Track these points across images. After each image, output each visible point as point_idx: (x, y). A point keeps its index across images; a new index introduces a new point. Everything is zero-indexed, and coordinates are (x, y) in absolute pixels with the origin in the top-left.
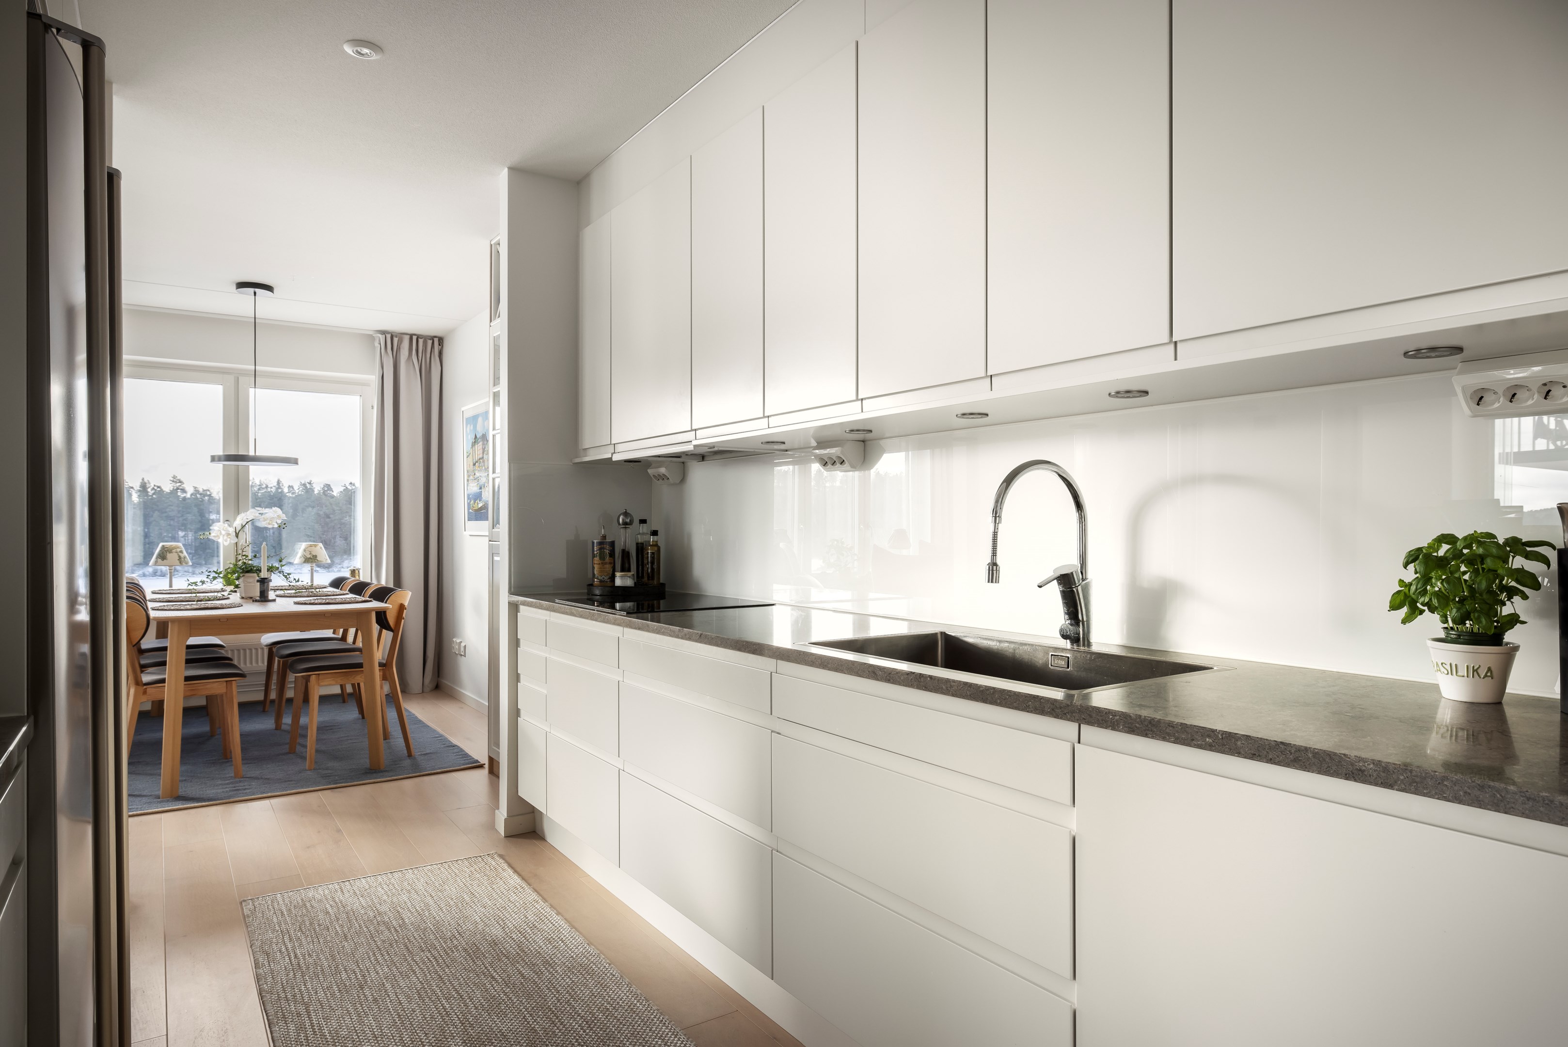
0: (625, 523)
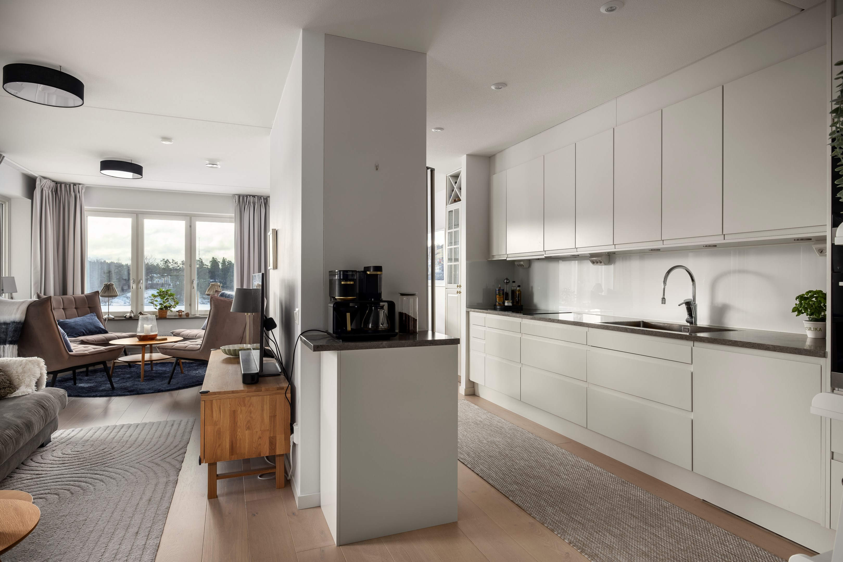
0: (507, 283)
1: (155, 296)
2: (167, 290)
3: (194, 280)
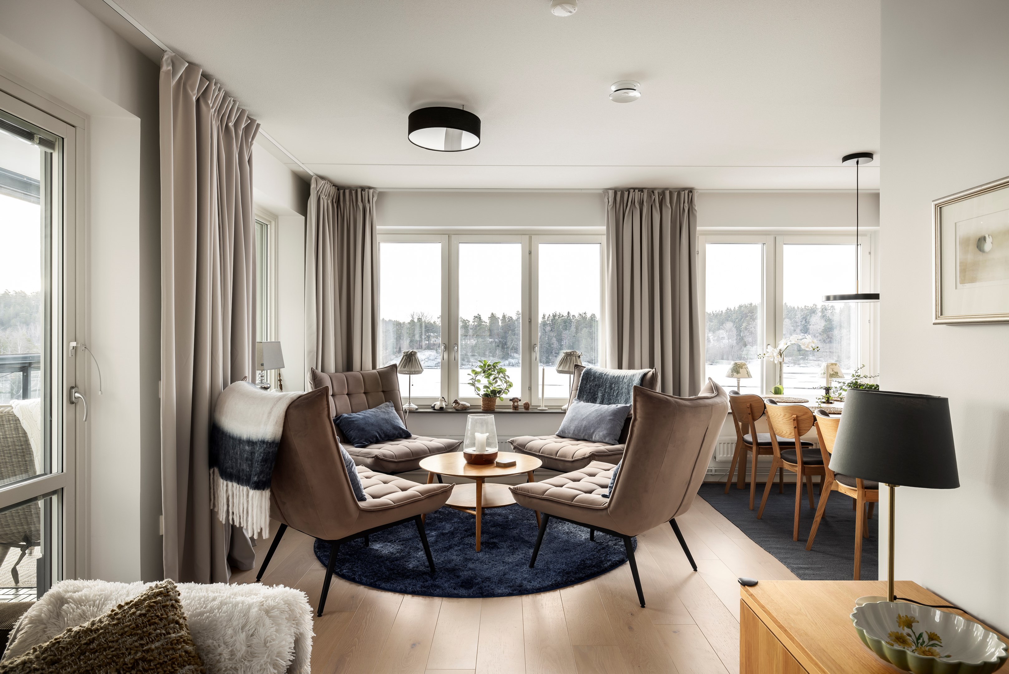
1: (476, 373)
2: (494, 363)
3: (535, 346)
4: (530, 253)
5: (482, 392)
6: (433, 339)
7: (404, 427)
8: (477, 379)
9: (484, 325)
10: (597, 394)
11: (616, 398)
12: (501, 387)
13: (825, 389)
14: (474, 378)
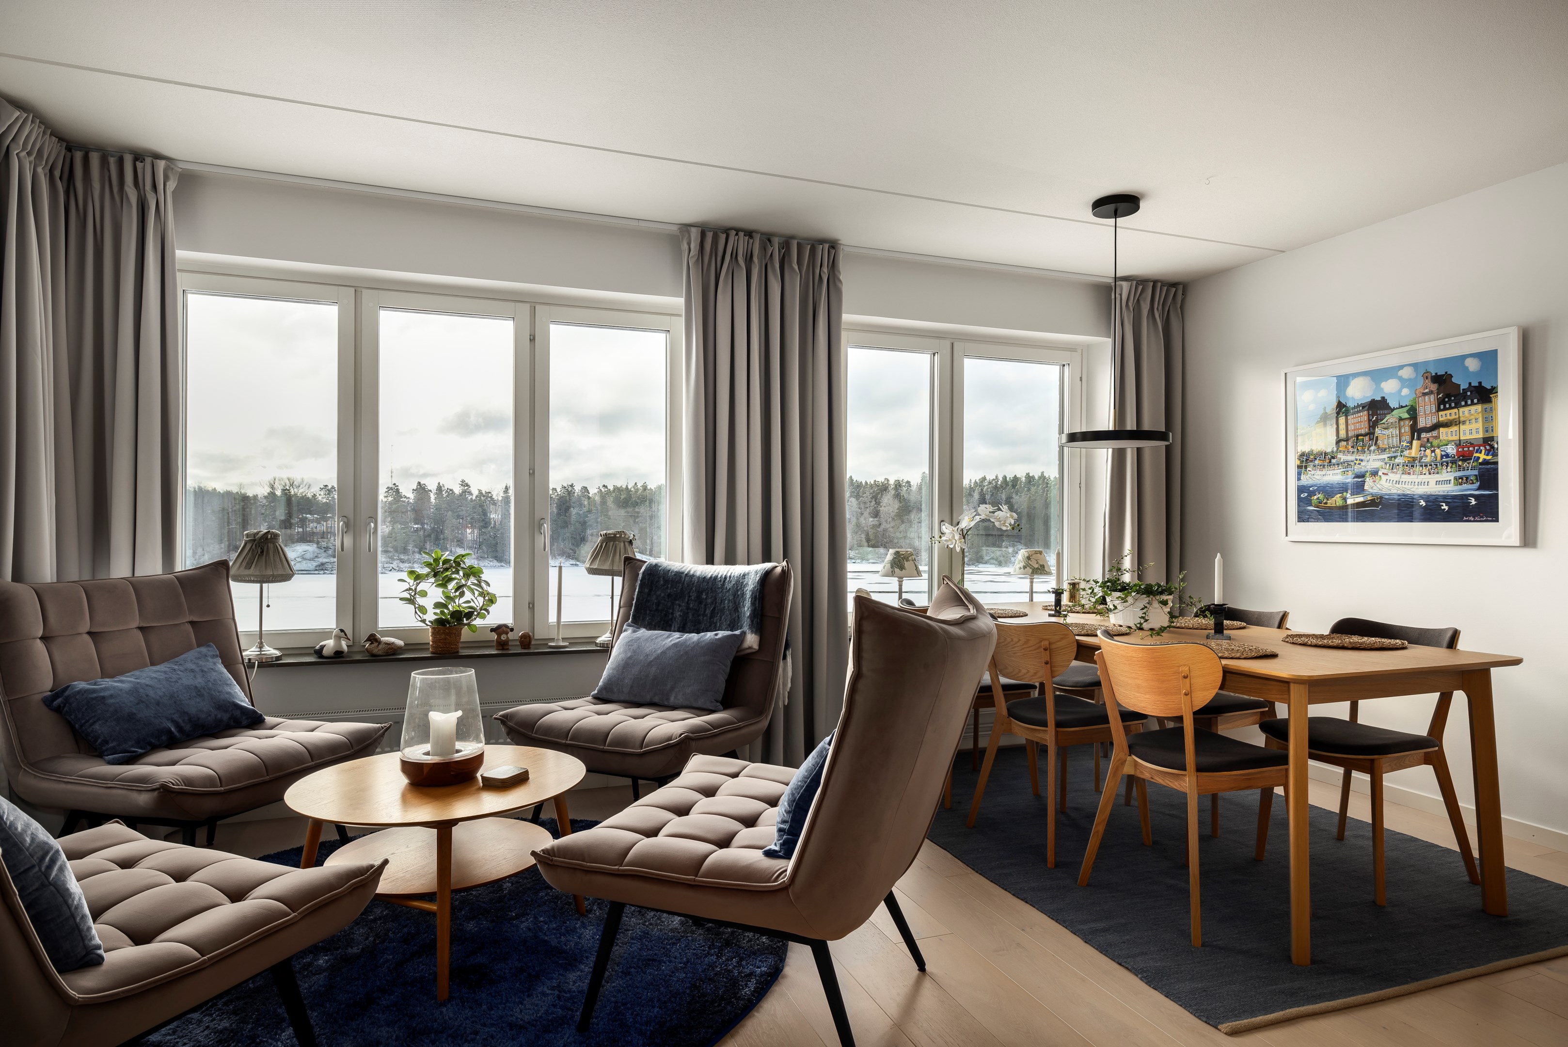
1: (418, 578)
2: (458, 557)
3: (542, 522)
4: (532, 339)
5: (430, 616)
6: (311, 525)
7: (245, 703)
8: (419, 589)
9: (404, 502)
10: (672, 613)
11: (710, 619)
12: (472, 604)
13: (1053, 592)
14: (413, 588)
